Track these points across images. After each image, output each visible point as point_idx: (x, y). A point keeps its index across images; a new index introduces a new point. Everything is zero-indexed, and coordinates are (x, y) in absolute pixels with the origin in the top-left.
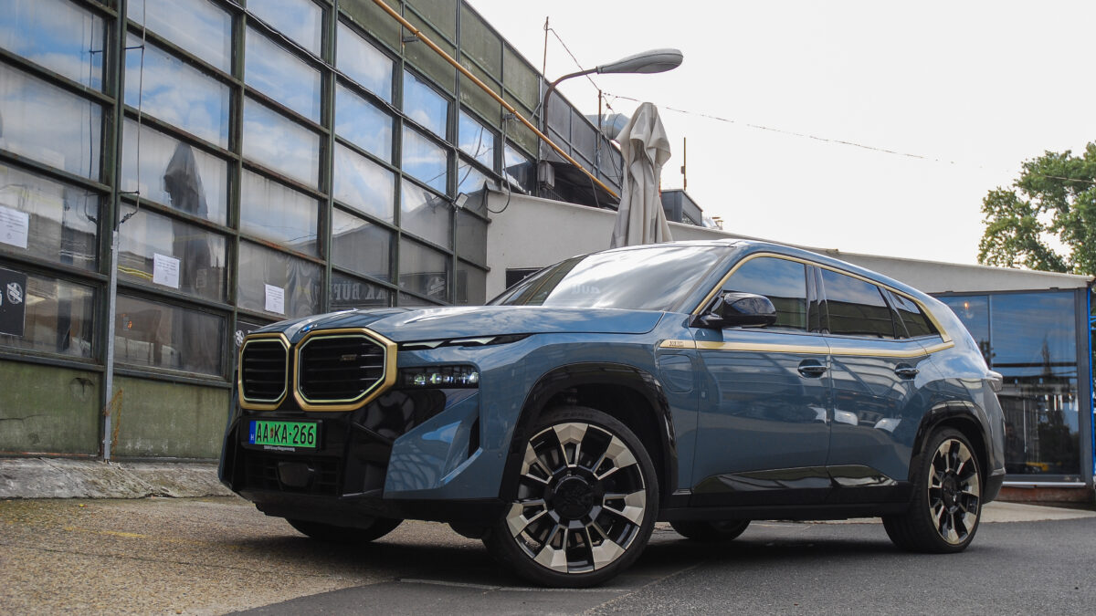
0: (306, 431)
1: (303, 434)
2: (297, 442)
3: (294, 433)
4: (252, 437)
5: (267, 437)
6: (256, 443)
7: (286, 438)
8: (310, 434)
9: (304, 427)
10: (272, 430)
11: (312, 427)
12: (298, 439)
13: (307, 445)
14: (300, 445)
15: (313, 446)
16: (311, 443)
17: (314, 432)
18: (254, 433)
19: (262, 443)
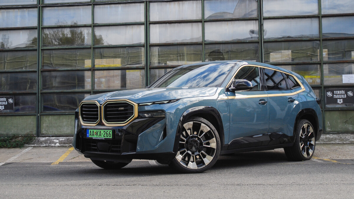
0: (108, 133)
1: (107, 134)
2: (105, 136)
3: (104, 133)
4: (88, 135)
5: (94, 135)
6: (89, 137)
7: (101, 135)
8: (109, 134)
9: (107, 131)
10: (95, 133)
11: (110, 132)
12: (105, 135)
13: (108, 137)
14: (106, 137)
15: (111, 137)
16: (110, 137)
17: (111, 133)
18: (88, 133)
19: (92, 137)
